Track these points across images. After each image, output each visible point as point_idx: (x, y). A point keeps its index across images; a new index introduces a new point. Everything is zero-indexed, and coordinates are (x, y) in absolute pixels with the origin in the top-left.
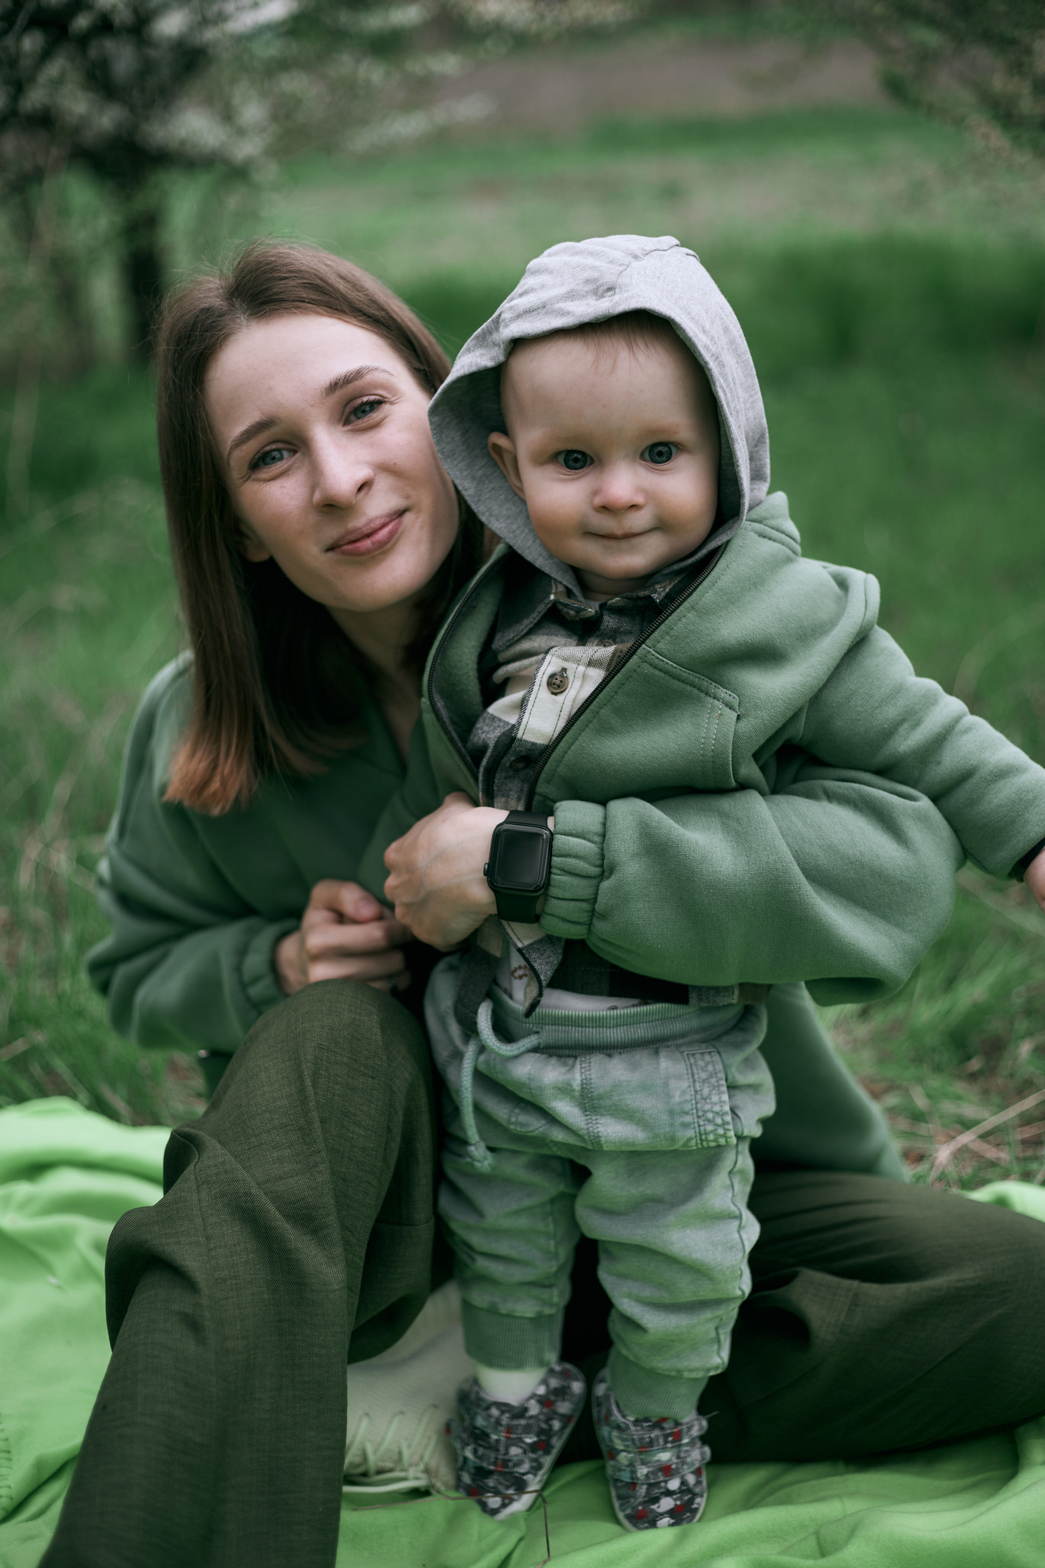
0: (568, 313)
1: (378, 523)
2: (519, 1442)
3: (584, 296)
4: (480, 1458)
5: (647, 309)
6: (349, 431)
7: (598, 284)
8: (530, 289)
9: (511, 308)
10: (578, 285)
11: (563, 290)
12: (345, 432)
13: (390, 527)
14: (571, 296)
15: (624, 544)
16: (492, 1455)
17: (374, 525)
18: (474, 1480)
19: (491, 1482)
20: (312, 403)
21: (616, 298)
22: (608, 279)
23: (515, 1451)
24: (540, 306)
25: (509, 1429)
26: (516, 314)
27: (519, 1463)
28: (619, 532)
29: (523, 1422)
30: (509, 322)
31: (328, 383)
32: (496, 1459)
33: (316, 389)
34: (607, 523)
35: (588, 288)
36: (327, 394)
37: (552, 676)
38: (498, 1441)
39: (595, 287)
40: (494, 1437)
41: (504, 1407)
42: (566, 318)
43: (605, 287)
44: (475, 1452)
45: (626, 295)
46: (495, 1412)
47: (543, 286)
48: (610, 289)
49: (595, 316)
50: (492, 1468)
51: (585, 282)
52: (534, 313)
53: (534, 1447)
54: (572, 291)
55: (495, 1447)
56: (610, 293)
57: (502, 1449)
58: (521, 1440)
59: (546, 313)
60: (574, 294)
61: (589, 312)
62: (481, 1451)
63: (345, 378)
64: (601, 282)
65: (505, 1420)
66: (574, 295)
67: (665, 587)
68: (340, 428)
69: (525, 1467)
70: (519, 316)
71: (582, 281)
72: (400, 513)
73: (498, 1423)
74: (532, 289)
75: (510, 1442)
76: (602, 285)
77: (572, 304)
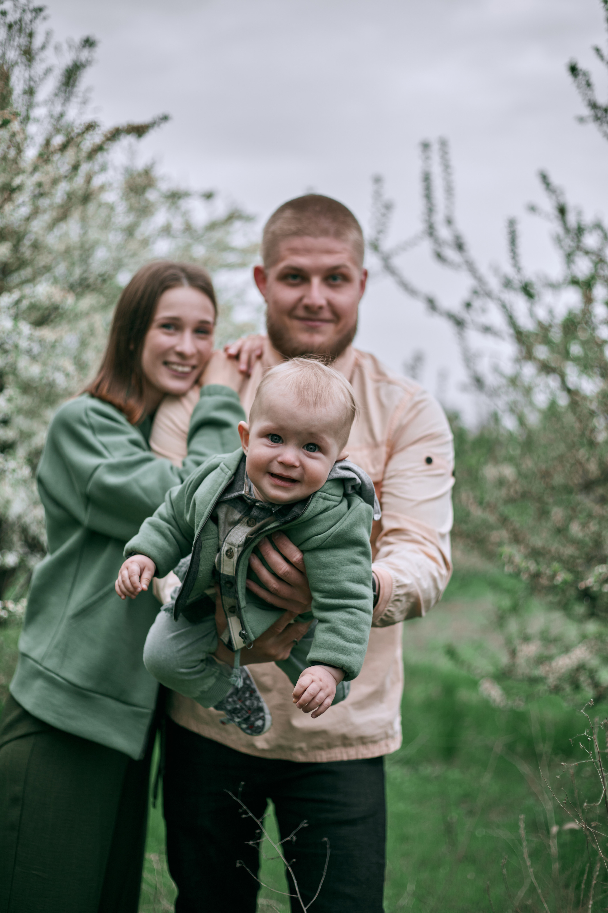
2: (246, 699)
4: (242, 716)
16: (244, 712)
18: (246, 724)
19: (252, 719)
23: (248, 703)
25: (239, 699)
27: (253, 704)
29: (240, 693)
32: (246, 711)
37: (227, 551)
38: (241, 706)
40: (238, 706)
44: (238, 717)
46: (230, 700)
50: (248, 715)
53: (251, 695)
55: (242, 709)
57: (244, 707)
58: (246, 698)
62: (239, 715)
65: (235, 698)
69: (256, 703)
72: (194, 367)
73: (234, 701)
75: (244, 702)
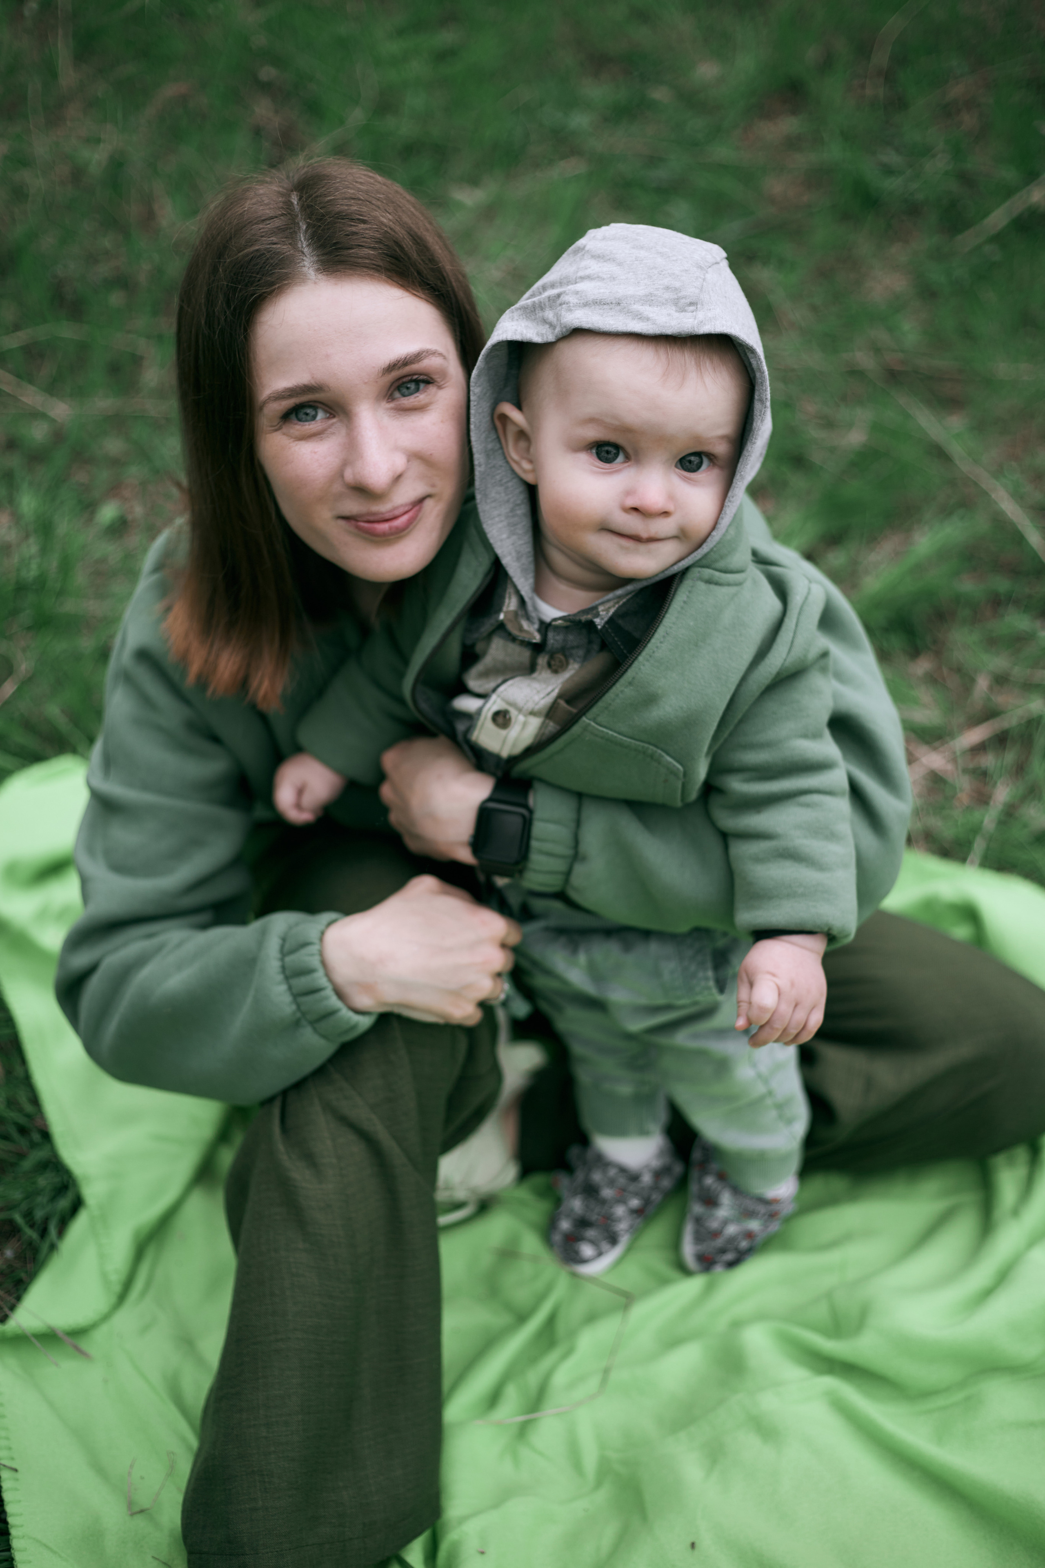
0: (648, 319)
1: (402, 510)
3: (663, 304)
5: (732, 336)
6: (392, 409)
7: (680, 295)
8: (596, 276)
9: (577, 293)
10: (657, 289)
11: (641, 291)
12: (387, 409)
13: (411, 514)
14: (649, 299)
15: (642, 547)
17: (397, 513)
20: (366, 381)
21: (701, 315)
22: (691, 291)
24: (614, 302)
26: (583, 301)
28: (644, 535)
30: (573, 307)
31: (387, 363)
33: (374, 367)
34: (633, 524)
35: (668, 295)
36: (383, 374)
37: (496, 714)
39: (676, 297)
41: (623, 1170)
42: (645, 324)
43: (688, 301)
45: (710, 315)
47: (613, 278)
48: (691, 304)
49: (678, 331)
51: (664, 289)
52: (605, 307)
54: (651, 294)
56: (692, 308)
59: (620, 311)
60: (653, 298)
61: (672, 324)
63: (405, 359)
64: (683, 293)
66: (652, 300)
67: (607, 610)
68: (385, 405)
70: (586, 305)
71: (662, 287)
72: (420, 501)
74: (598, 277)
76: (685, 297)
77: (651, 309)
